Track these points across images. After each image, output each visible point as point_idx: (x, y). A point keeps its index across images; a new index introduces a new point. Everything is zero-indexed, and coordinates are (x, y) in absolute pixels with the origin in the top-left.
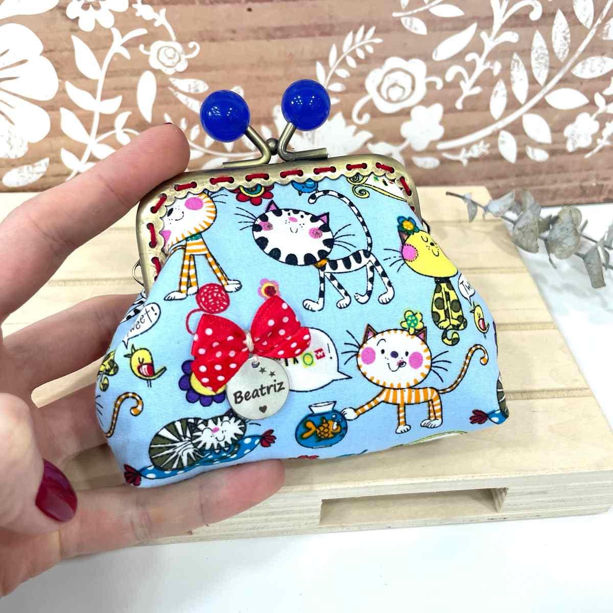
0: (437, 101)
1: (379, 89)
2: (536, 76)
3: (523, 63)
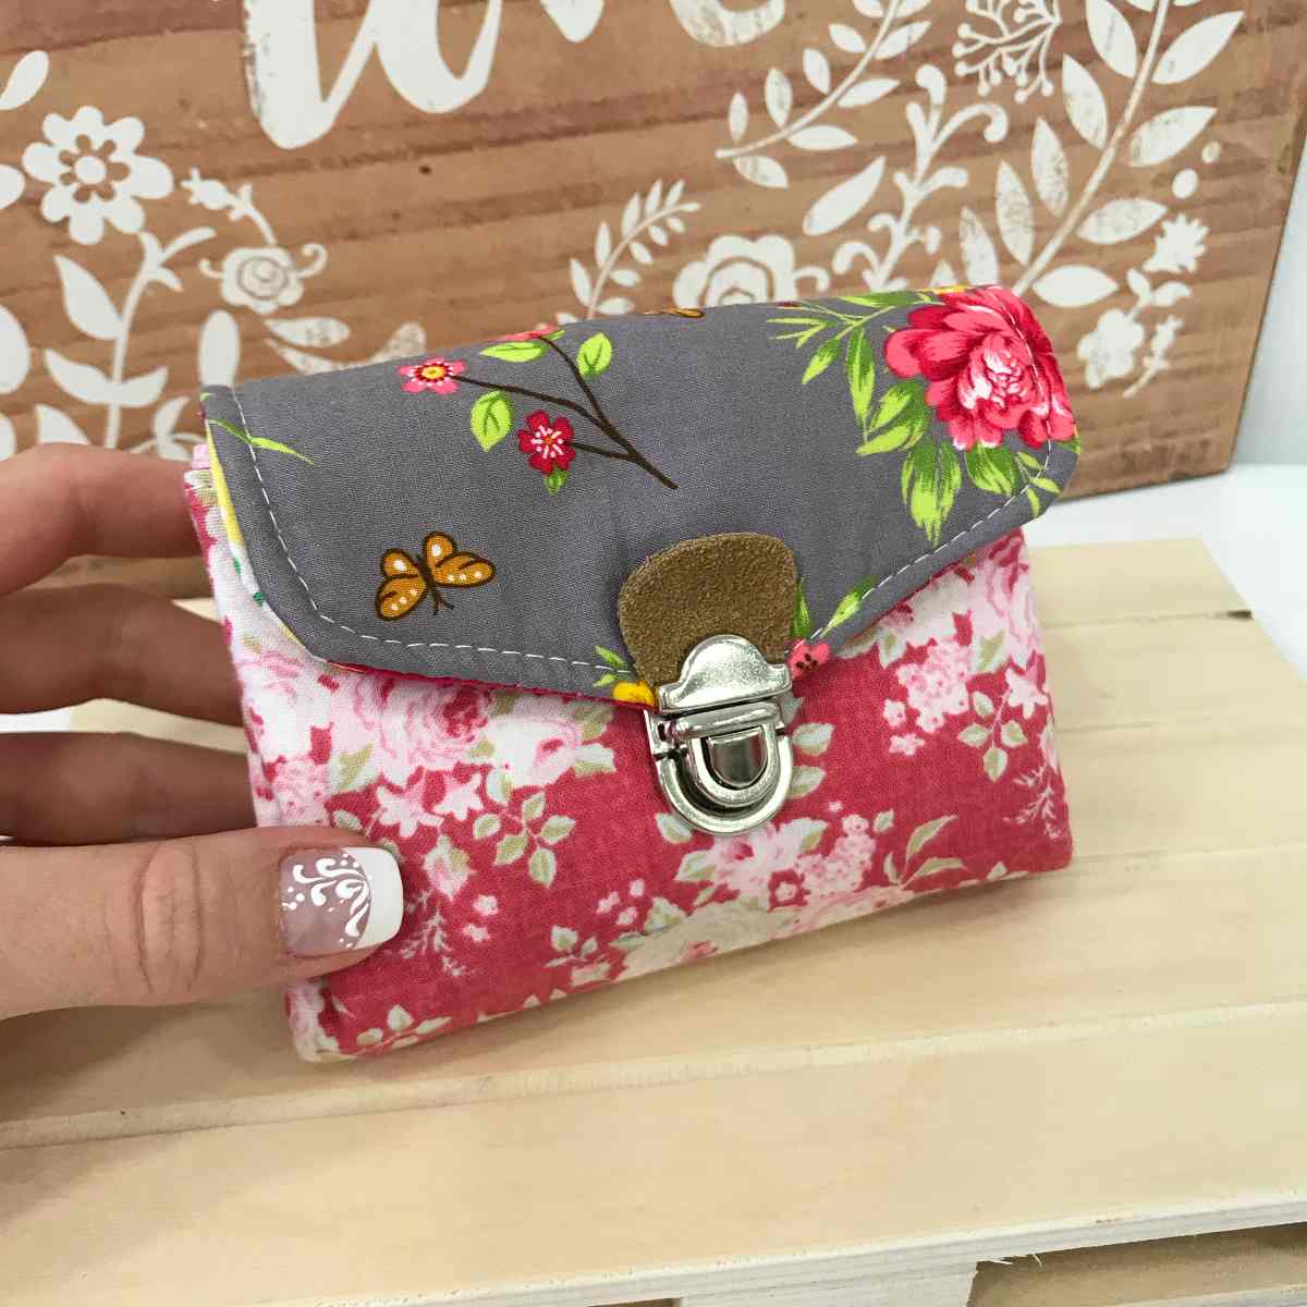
1: (702, 301)
2: (1010, 247)
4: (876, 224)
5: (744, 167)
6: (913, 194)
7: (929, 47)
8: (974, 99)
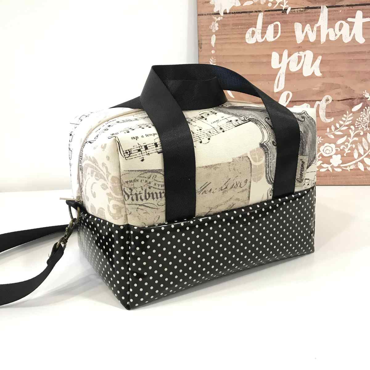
0: (339, 154)
1: (323, 151)
2: (365, 148)
3: (361, 145)
4: (346, 143)
5: (329, 136)
6: (351, 141)
7: (352, 124)
8: (359, 130)
